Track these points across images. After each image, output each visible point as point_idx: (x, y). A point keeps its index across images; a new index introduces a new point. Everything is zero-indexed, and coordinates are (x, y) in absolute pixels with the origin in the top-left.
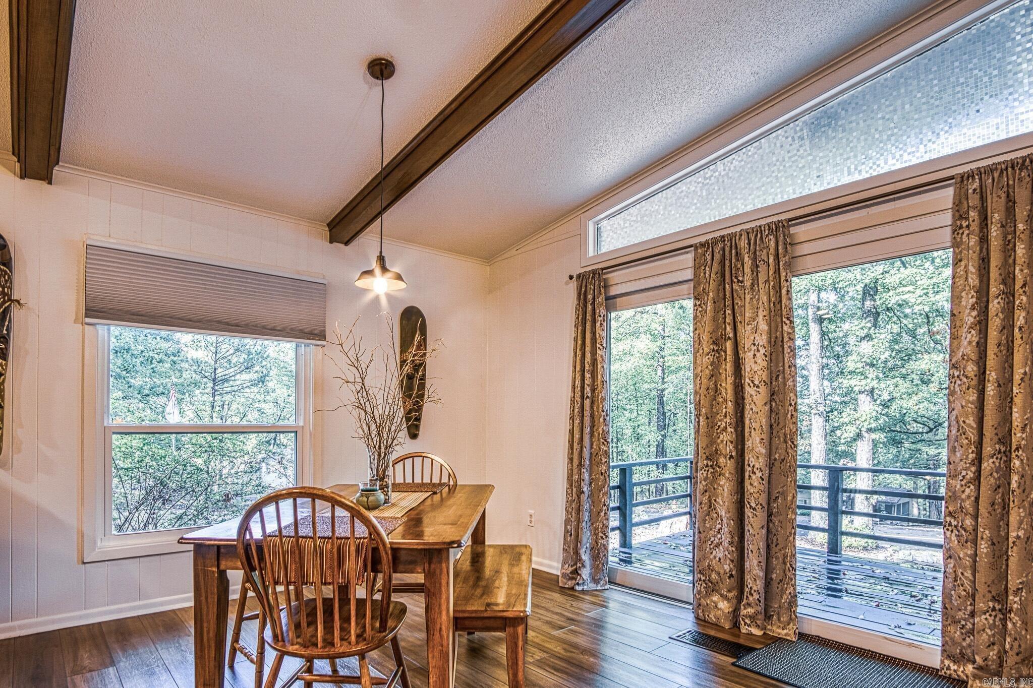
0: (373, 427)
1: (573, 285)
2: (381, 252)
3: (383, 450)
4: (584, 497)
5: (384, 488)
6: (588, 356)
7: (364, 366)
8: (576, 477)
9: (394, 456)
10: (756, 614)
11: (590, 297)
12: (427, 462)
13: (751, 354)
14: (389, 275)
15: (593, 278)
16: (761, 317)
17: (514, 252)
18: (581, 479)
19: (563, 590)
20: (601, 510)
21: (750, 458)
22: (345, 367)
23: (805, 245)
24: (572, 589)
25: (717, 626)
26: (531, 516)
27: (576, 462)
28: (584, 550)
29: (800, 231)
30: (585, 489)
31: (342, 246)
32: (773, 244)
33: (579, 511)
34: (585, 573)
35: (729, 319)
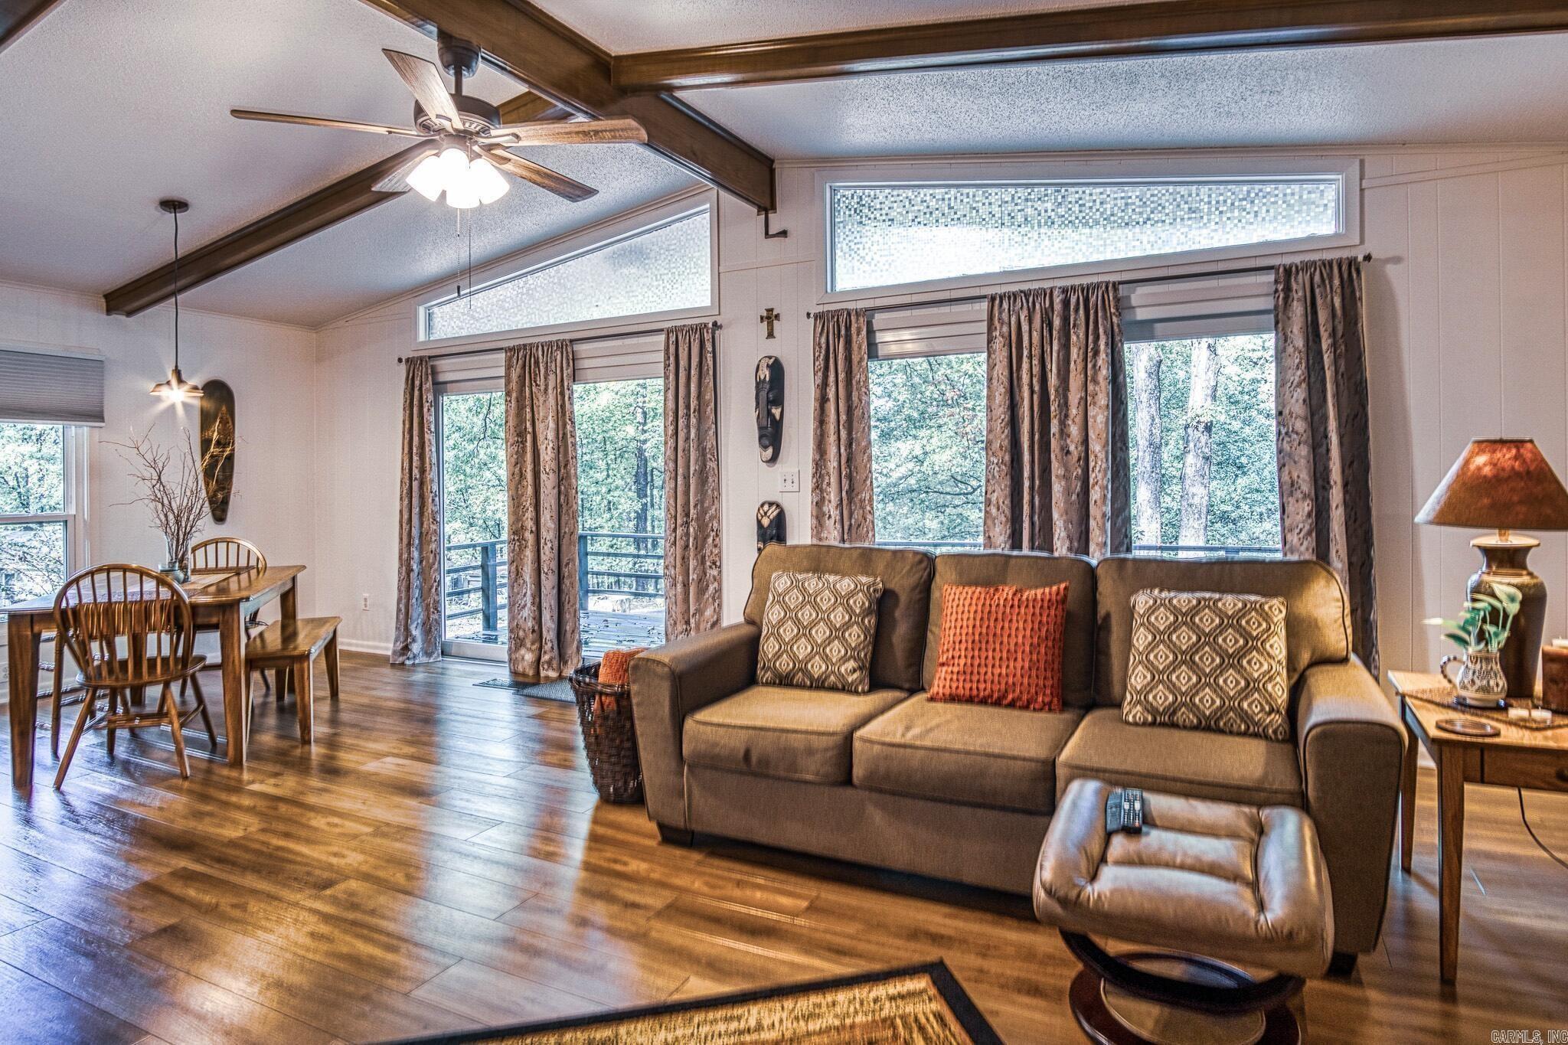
0: (171, 517)
1: (403, 367)
2: (176, 366)
3: (181, 537)
4: (414, 575)
5: (183, 568)
6: (416, 439)
7: (160, 465)
8: (405, 556)
9: (192, 543)
10: (551, 659)
11: (417, 383)
12: (233, 547)
13: (544, 447)
14: (186, 387)
15: (421, 364)
16: (550, 418)
17: (342, 323)
18: (410, 558)
19: (393, 665)
20: (432, 587)
21: (544, 533)
22: (142, 468)
23: (586, 361)
24: (403, 664)
25: (524, 675)
26: (366, 600)
27: (405, 541)
28: (415, 625)
29: (582, 348)
30: (415, 567)
31: (123, 318)
32: (559, 358)
33: (408, 588)
34: (416, 648)
35: (529, 416)
